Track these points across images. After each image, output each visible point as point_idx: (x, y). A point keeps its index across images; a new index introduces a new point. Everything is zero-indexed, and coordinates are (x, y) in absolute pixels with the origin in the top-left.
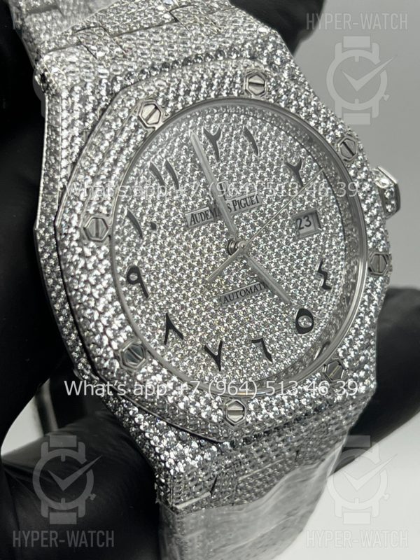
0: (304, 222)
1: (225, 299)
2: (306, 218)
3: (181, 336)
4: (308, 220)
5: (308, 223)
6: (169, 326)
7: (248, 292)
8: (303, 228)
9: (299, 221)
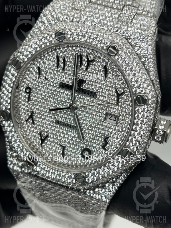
0: (113, 118)
1: (58, 122)
2: (115, 117)
3: (33, 123)
4: (115, 118)
5: (115, 119)
6: (31, 117)
7: (69, 126)
8: (111, 119)
9: (111, 116)
